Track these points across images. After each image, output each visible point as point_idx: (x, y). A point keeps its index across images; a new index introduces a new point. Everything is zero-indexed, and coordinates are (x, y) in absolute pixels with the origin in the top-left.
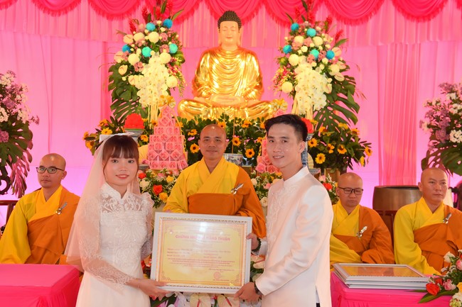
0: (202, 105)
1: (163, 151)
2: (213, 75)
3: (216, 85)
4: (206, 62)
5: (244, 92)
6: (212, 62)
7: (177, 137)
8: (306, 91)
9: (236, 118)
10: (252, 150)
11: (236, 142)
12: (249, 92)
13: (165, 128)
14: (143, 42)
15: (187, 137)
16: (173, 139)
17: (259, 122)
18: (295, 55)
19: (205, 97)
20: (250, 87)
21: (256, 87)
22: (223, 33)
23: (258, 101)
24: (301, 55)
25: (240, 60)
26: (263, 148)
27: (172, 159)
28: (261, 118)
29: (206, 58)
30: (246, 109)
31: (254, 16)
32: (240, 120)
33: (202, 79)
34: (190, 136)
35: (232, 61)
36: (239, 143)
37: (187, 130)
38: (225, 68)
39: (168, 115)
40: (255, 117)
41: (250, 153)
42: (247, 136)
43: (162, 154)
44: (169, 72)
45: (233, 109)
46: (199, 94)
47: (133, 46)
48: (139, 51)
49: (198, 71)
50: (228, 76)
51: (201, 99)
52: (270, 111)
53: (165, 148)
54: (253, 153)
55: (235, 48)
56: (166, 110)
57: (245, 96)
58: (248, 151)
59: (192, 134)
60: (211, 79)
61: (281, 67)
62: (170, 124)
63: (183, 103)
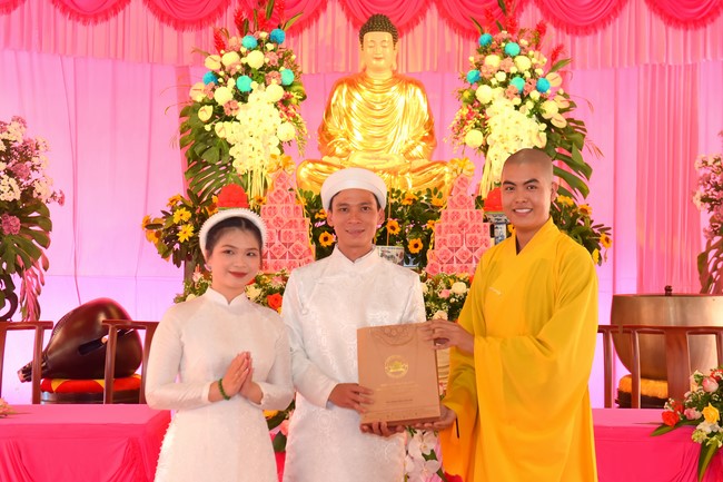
0: (335, 169)
1: (277, 243)
2: (352, 119)
3: (358, 137)
4: (340, 98)
5: (404, 148)
6: (350, 98)
7: (299, 220)
8: (505, 145)
9: (393, 190)
10: (419, 241)
11: (393, 228)
12: (413, 147)
13: (279, 206)
14: (239, 67)
15: (314, 221)
16: (292, 224)
17: (429, 195)
18: (486, 86)
19: (341, 157)
20: (414, 138)
21: (424, 139)
22: (369, 51)
23: (426, 162)
24: (496, 86)
25: (396, 94)
26: (436, 238)
27: (292, 257)
28: (432, 190)
29: (341, 92)
30: (408, 175)
31: (418, 22)
32: (399, 192)
33: (334, 126)
34: (318, 220)
35: (384, 97)
36: (398, 230)
37: (313, 211)
38: (372, 108)
39: (284, 187)
40: (423, 188)
41: (416, 246)
42: (410, 219)
43: (275, 249)
44: (281, 116)
45: (386, 176)
46: (332, 150)
47: (222, 73)
48: (231, 82)
49: (328, 114)
50: (379, 122)
51: (334, 160)
52: (447, 178)
53: (279, 239)
54: (421, 246)
55: (387, 75)
56: (280, 178)
57: (406, 153)
58: (412, 243)
59: (322, 217)
60: (350, 126)
61: (464, 105)
62: (287, 200)
63: (304, 166)
